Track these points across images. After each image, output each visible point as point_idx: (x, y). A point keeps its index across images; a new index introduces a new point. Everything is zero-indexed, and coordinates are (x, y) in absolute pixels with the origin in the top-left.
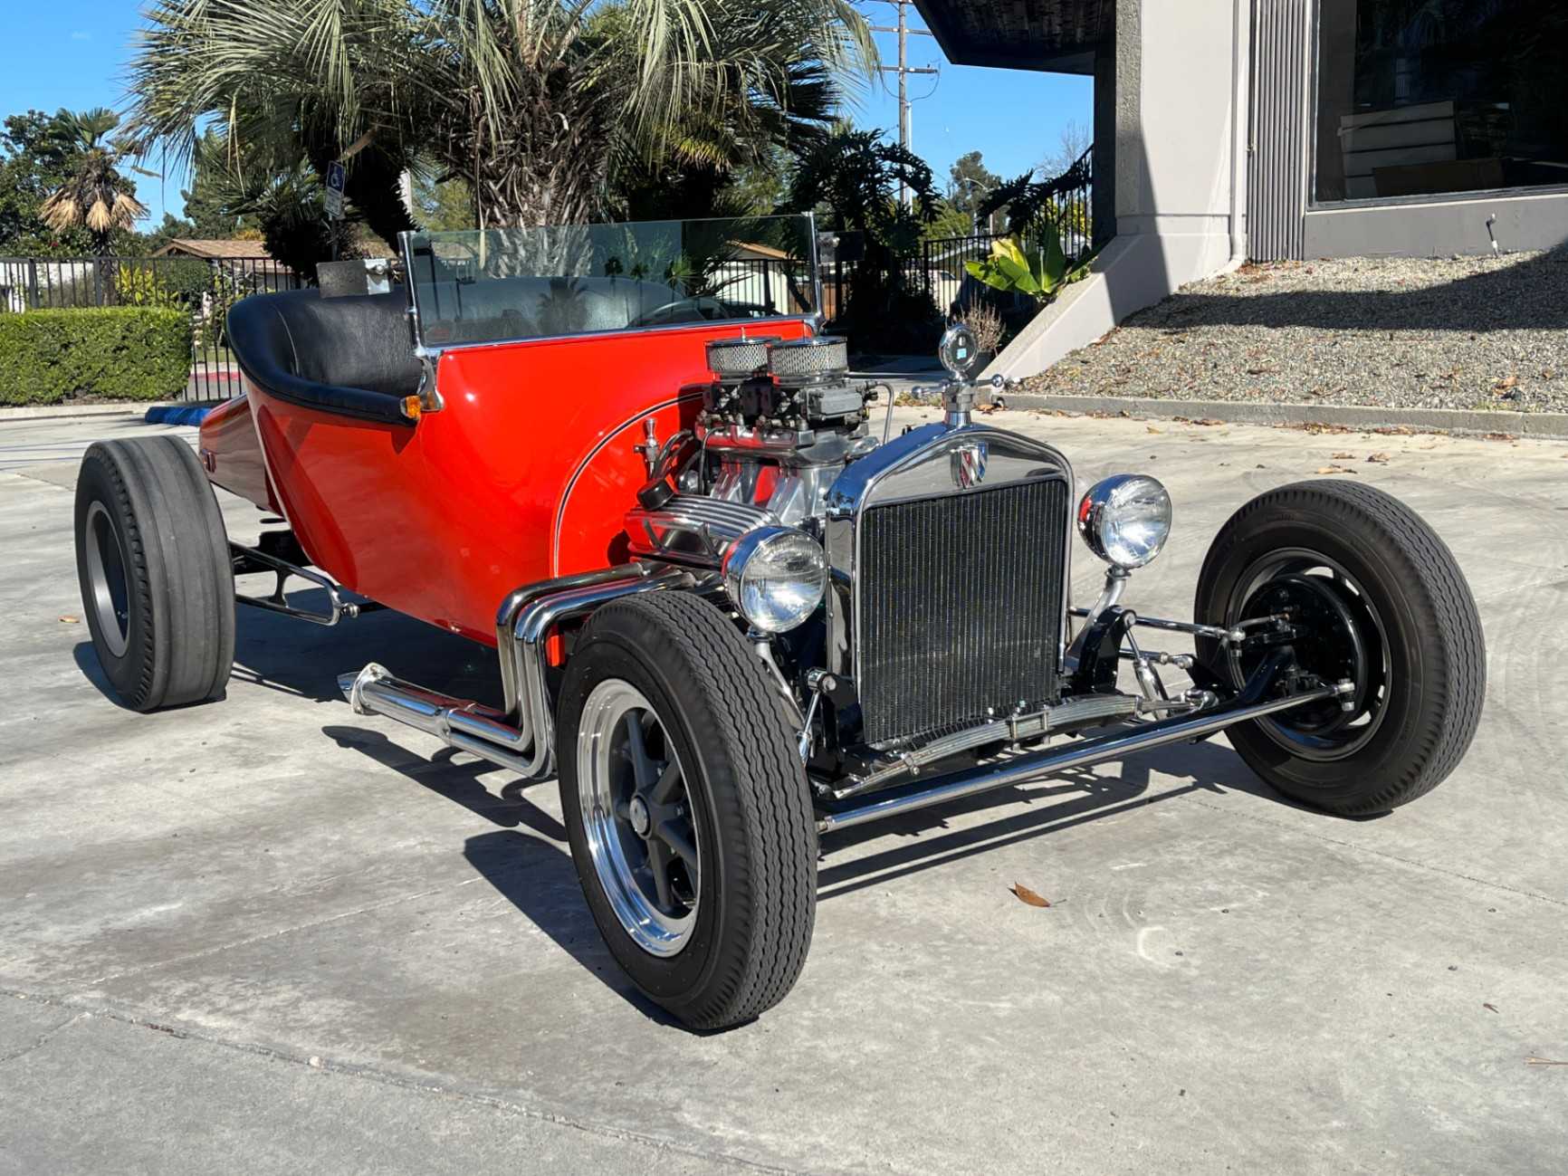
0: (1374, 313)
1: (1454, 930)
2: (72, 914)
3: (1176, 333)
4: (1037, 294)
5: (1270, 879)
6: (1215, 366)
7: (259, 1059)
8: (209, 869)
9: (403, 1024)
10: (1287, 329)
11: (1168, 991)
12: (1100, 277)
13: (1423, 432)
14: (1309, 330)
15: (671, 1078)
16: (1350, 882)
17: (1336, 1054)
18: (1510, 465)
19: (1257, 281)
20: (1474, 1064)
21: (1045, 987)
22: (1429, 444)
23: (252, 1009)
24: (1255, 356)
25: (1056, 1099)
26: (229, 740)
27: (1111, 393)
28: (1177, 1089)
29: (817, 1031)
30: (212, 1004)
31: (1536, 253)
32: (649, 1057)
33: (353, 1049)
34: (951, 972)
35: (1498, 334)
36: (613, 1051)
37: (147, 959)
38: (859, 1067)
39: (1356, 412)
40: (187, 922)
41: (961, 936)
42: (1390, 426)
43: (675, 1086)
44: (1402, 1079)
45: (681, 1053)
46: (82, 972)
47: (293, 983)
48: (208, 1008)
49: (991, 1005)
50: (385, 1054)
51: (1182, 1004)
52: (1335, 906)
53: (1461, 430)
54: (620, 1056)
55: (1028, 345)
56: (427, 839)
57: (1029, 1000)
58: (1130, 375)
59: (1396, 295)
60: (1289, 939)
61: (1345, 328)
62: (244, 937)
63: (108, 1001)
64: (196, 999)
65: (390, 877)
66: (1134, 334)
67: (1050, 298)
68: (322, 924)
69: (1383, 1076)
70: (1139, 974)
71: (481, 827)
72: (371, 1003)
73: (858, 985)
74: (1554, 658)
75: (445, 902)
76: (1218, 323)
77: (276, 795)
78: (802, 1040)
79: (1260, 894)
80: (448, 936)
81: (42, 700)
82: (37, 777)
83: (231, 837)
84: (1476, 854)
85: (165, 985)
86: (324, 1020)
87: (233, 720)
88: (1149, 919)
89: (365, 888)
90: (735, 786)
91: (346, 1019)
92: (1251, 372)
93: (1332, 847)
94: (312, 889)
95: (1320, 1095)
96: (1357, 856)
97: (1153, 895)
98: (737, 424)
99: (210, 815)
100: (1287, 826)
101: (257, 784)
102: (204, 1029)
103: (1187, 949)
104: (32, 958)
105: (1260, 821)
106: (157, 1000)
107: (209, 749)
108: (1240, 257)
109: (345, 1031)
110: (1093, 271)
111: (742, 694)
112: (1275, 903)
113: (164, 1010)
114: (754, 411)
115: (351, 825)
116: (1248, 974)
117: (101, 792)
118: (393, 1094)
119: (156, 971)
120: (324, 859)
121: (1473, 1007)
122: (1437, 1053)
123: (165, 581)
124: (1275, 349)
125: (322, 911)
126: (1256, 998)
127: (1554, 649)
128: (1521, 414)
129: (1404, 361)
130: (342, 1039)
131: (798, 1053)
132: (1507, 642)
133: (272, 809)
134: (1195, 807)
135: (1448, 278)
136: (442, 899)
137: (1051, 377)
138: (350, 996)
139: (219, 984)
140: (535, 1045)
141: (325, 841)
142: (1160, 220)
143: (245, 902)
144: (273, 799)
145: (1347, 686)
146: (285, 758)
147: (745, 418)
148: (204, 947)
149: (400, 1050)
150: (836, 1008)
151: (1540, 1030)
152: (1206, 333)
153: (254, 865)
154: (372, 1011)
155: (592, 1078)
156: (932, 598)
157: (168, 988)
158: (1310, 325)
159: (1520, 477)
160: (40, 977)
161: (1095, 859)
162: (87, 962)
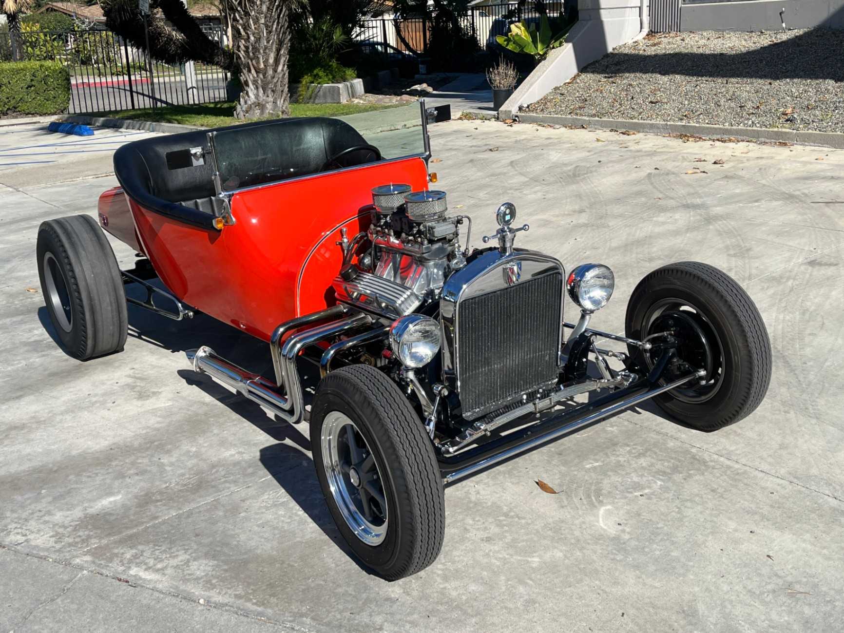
0: (718, 67)
1: (753, 506)
2: (67, 504)
3: (611, 77)
4: (536, 54)
5: (664, 473)
6: (632, 98)
7: (174, 600)
8: (132, 472)
9: (242, 576)
10: (671, 76)
11: (615, 549)
12: (570, 45)
13: (743, 141)
14: (683, 77)
15: (376, 609)
16: (703, 474)
17: (696, 589)
18: (788, 166)
19: (655, 45)
20: (762, 593)
21: (555, 548)
22: (745, 150)
23: (166, 567)
24: (654, 92)
25: (563, 620)
26: (130, 380)
27: (577, 114)
28: (620, 613)
29: (446, 578)
30: (146, 564)
31: (806, 30)
32: (364, 596)
33: (219, 593)
34: (509, 538)
35: (784, 81)
36: (347, 591)
37: (109, 535)
38: (467, 601)
39: (707, 128)
40: (126, 508)
41: (512, 514)
42: (726, 137)
43: (379, 614)
44: (727, 603)
45: (381, 593)
46: (77, 543)
47: (185, 549)
48: (144, 567)
49: (529, 559)
50: (236, 596)
51: (622, 557)
52: (696, 491)
53: (763, 139)
54: (351, 595)
55: (531, 85)
56: (240, 450)
57: (547, 556)
58: (587, 103)
59: (730, 56)
60: (674, 514)
61: (702, 76)
62: (156, 518)
63: (94, 562)
64: (138, 561)
65: (224, 476)
66: (589, 78)
67: (543, 57)
68: (194, 508)
69: (718, 602)
70: (599, 538)
71: (267, 441)
72: (225, 562)
73: (464, 547)
74: (807, 316)
75: (254, 493)
76: (634, 72)
77: (159, 419)
78: (439, 582)
79: (659, 483)
80: (258, 516)
81: (28, 351)
82: (34, 408)
83: (141, 449)
84: (765, 455)
85: (122, 551)
86: (203, 574)
87: (130, 366)
88: (605, 501)
89: (213, 483)
90: (405, 479)
91: (214, 573)
92: (652, 102)
93: (694, 450)
94: (185, 485)
95: (688, 615)
96: (706, 457)
97: (606, 485)
98: (390, 235)
99: (128, 433)
100: (672, 436)
101: (148, 412)
102: (145, 580)
103: (624, 521)
104: (51, 534)
105: (658, 433)
106: (118, 562)
107: (119, 387)
108: (646, 30)
109: (214, 581)
110: (566, 42)
111: (406, 432)
112: (666, 489)
113: (122, 568)
114: (399, 229)
115: (201, 440)
116: (652, 537)
117: (68, 417)
118: (243, 622)
119: (115, 542)
120: (189, 464)
121: (762, 558)
122: (745, 587)
123: (91, 299)
124: (665, 88)
125: (193, 500)
126: (657, 553)
127: (807, 310)
128: (795, 131)
129: (734, 97)
130: (213, 587)
131: (437, 592)
132: (783, 305)
133: (158, 430)
134: (626, 423)
135: (759, 46)
136: (252, 491)
137: (544, 102)
138: (214, 557)
139: (148, 550)
140: (308, 589)
141: (189, 452)
142: (602, 12)
143: (154, 494)
144: (158, 423)
145: (703, 373)
146: (160, 393)
147: (394, 232)
148: (136, 526)
149: (243, 594)
150: (454, 562)
151: (793, 571)
152: (628, 78)
153: (154, 469)
154: (226, 567)
155: (338, 609)
156: (494, 339)
157: (123, 554)
158: (683, 74)
159: (794, 176)
160: (58, 546)
161: (577, 461)
162: (80, 536)
